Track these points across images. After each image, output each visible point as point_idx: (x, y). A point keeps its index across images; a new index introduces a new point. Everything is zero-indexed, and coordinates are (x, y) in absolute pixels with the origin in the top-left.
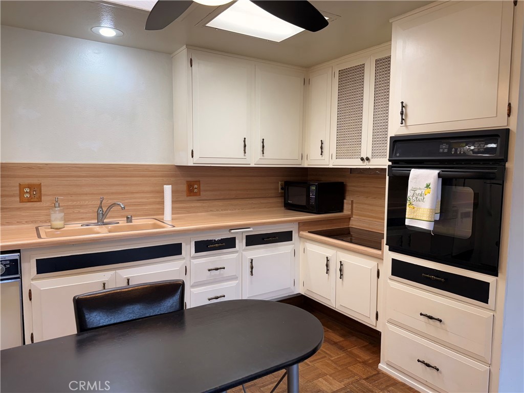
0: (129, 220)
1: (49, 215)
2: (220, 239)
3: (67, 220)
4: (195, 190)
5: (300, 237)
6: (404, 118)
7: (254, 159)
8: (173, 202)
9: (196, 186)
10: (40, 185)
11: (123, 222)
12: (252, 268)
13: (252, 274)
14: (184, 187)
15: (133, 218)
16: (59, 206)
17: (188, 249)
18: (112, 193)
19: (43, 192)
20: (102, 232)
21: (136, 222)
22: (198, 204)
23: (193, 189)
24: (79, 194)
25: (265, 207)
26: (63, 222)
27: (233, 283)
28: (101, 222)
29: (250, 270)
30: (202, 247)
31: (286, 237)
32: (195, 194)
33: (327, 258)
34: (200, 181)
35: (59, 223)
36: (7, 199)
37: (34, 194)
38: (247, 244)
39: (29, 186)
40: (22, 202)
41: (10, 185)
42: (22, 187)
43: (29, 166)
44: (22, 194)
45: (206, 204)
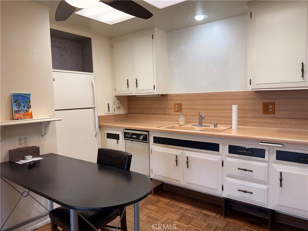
0: (215, 126)
2: (250, 147)
4: (270, 110)
9: (270, 107)
10: (181, 104)
11: (212, 127)
12: (281, 180)
13: (281, 185)
14: (261, 107)
15: (218, 125)
16: (183, 115)
17: (224, 149)
19: (182, 108)
20: (197, 130)
21: (220, 127)
23: (269, 109)
24: (197, 109)
26: (184, 122)
27: (264, 187)
28: (201, 124)
30: (233, 150)
32: (270, 113)
34: (274, 103)
35: (181, 123)
36: (170, 110)
37: (179, 108)
38: (278, 158)
39: (177, 104)
40: (175, 112)
41: (172, 104)
42: (175, 105)
43: (178, 95)
44: (175, 108)
45: (279, 121)
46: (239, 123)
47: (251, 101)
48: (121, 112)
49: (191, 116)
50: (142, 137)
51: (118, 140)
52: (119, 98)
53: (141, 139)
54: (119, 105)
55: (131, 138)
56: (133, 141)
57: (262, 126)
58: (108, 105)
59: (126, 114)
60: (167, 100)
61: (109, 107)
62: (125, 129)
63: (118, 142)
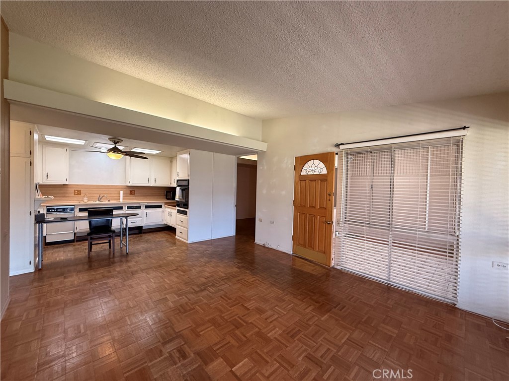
1: (83, 199)
2: (136, 206)
3: (89, 201)
4: (133, 193)
5: (164, 207)
6: (178, 175)
7: (152, 184)
8: (123, 196)
10: (81, 190)
11: (107, 201)
12: (147, 215)
13: (147, 217)
14: (129, 192)
15: (110, 200)
17: (125, 208)
18: (104, 193)
22: (134, 197)
24: (93, 193)
27: (140, 219)
28: (99, 201)
30: (129, 208)
31: (160, 206)
33: (169, 212)
34: (134, 191)
36: (70, 194)
37: (79, 193)
38: (145, 208)
39: (77, 191)
40: (74, 195)
42: (75, 191)
43: (78, 185)
44: (75, 193)
45: (136, 197)
46: (124, 198)
47: (125, 190)
50: (69, 209)
55: (57, 211)
60: (68, 188)
62: (48, 206)
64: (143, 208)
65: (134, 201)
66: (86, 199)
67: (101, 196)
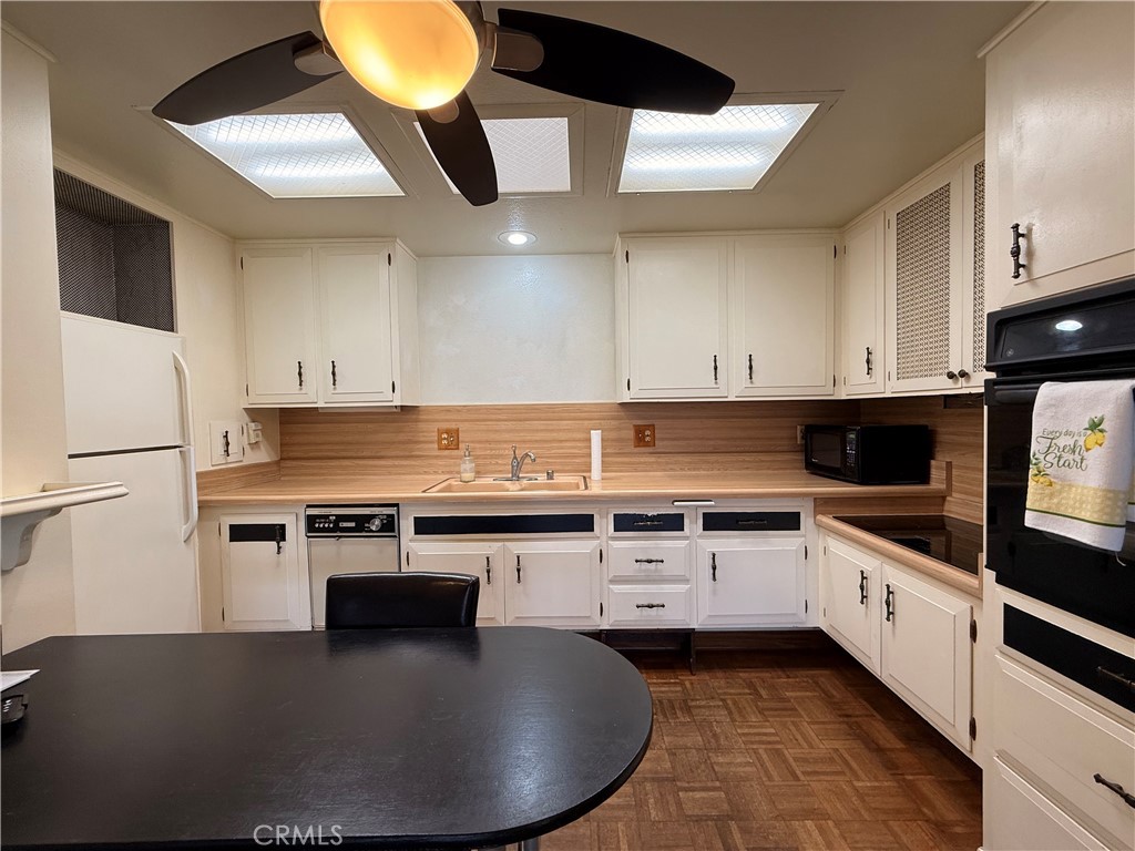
0: (550, 476)
1: (459, 465)
2: (655, 514)
3: (478, 474)
4: (647, 439)
5: (819, 525)
6: (1021, 262)
7: (734, 389)
8: (603, 455)
9: (648, 432)
10: (458, 430)
11: (542, 478)
12: (714, 568)
13: (714, 579)
14: (631, 434)
15: (555, 475)
16: (469, 455)
17: (605, 525)
18: (536, 441)
19: (462, 439)
20: (513, 490)
21: (559, 479)
22: (652, 459)
23: (644, 436)
24: (498, 441)
25: (769, 469)
26: (474, 474)
27: (682, 588)
28: (516, 477)
29: (712, 571)
30: (624, 523)
31: (789, 522)
32: (647, 445)
33: (862, 572)
34: (653, 425)
35: (468, 476)
36: (426, 446)
37: (452, 440)
38: (706, 528)
39: (447, 432)
40: (440, 449)
41: (429, 431)
42: (440, 432)
43: (448, 410)
44: (440, 440)
45: (663, 459)
46: (605, 467)
47: (613, 422)
48: (263, 456)
49: (485, 457)
50: (377, 522)
51: (282, 544)
52: (255, 414)
53: (374, 528)
54: (257, 436)
55: (336, 529)
56: (340, 537)
57: (636, 471)
58: (226, 436)
59: (277, 463)
60: (417, 421)
61: (227, 444)
62: (308, 506)
63: (279, 548)
64: (693, 525)
65: (652, 484)
66: (467, 469)
67: (520, 453)
